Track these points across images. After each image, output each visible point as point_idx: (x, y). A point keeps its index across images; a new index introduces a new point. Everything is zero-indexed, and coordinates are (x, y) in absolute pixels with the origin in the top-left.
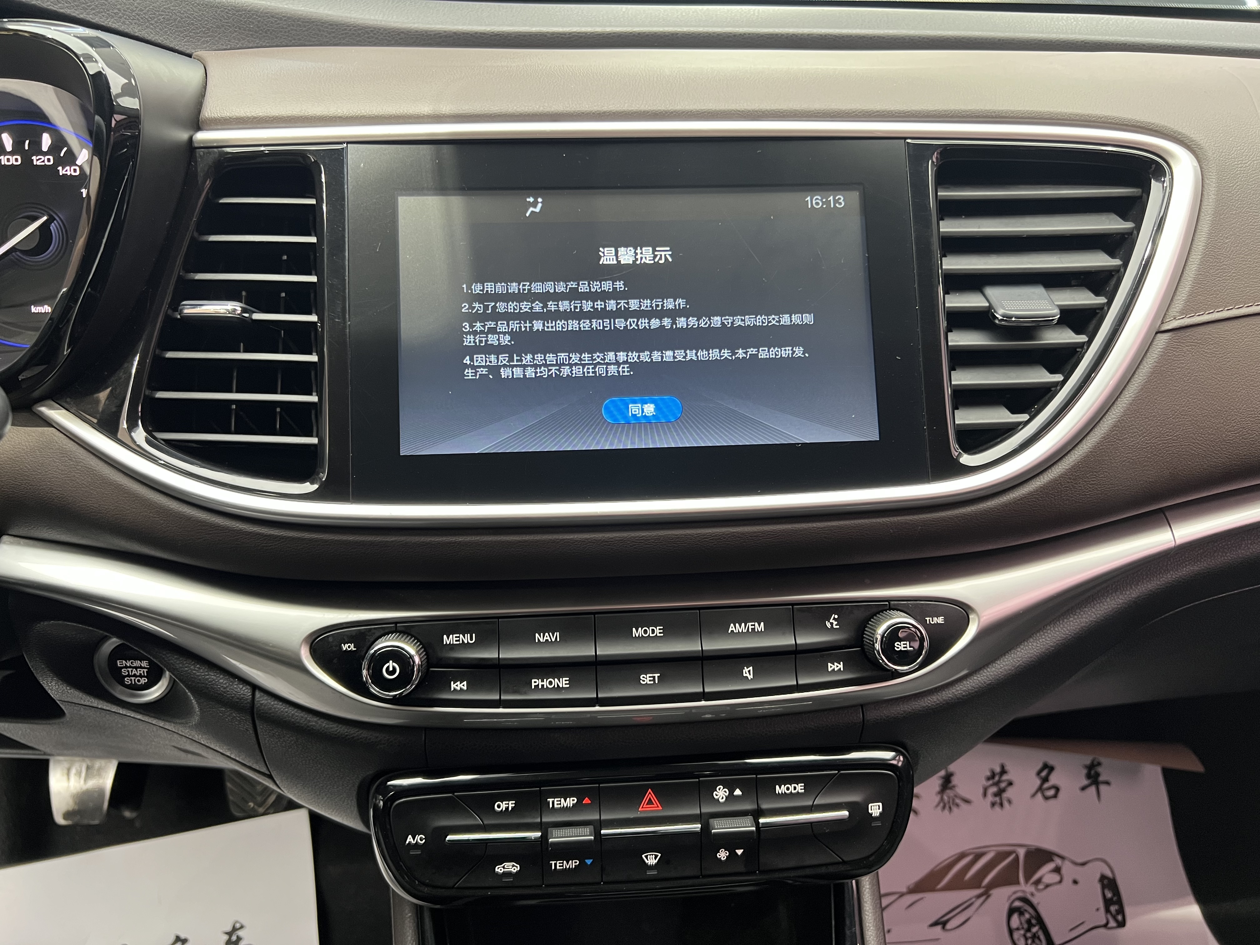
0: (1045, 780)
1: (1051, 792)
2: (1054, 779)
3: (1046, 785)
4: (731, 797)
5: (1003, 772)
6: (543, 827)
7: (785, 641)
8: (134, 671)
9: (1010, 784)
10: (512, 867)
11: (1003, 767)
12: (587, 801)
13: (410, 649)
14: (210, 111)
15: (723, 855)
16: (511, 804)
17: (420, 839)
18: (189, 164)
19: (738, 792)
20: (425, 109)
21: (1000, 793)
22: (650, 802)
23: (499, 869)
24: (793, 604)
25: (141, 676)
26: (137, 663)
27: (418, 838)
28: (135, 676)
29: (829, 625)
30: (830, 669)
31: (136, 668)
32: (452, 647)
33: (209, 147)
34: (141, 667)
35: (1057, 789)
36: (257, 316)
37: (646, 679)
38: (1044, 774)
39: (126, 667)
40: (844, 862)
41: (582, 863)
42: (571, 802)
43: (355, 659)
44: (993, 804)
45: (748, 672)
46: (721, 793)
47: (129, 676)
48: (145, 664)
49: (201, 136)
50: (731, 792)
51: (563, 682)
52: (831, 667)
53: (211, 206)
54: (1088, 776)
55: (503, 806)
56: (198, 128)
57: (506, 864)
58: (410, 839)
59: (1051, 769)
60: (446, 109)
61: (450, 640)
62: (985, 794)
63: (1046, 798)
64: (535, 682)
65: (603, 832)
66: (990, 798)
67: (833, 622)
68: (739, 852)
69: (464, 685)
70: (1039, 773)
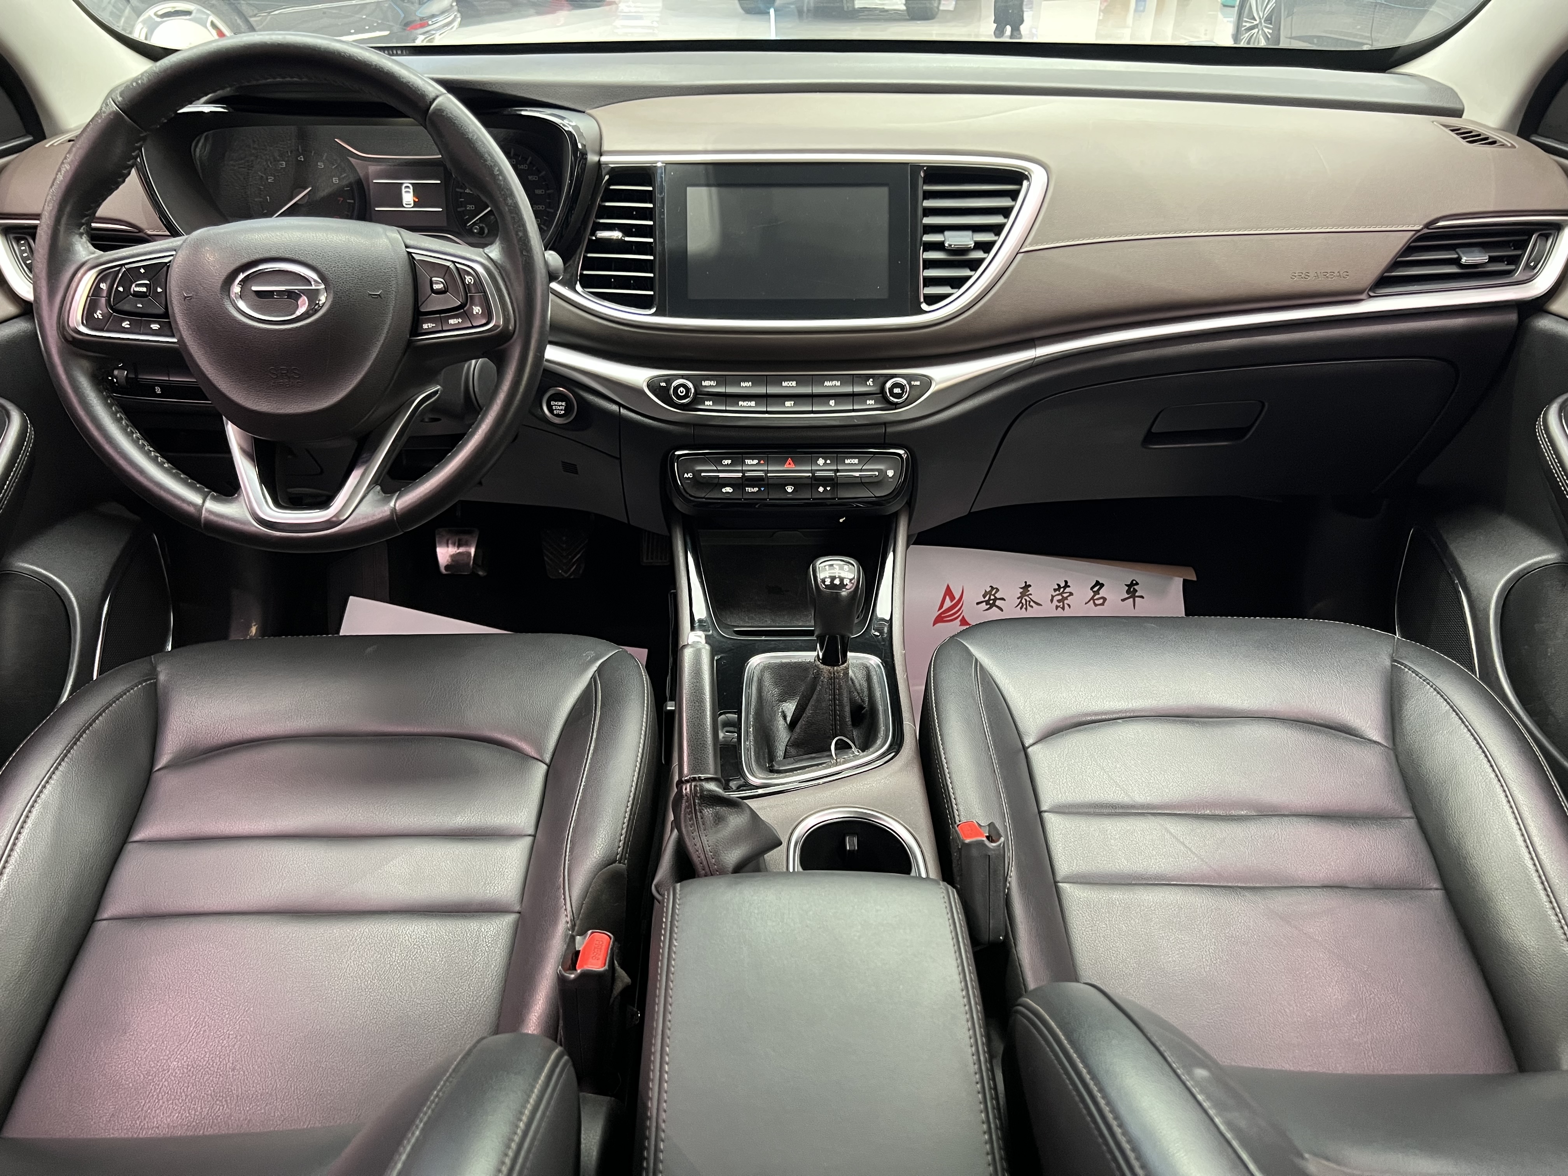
0: (1097, 593)
1: (1101, 601)
2: (1102, 593)
3: (1097, 597)
4: (825, 464)
5: (1067, 585)
6: (742, 471)
7: (848, 389)
8: (559, 408)
9: (1071, 594)
10: (729, 489)
11: (1066, 582)
12: (762, 462)
13: (690, 385)
14: (606, 147)
15: (821, 489)
16: (730, 462)
17: (690, 475)
18: (599, 171)
19: (828, 462)
20: (700, 148)
21: (1062, 601)
22: (790, 464)
23: (724, 490)
24: (853, 375)
25: (561, 410)
26: (560, 403)
27: (689, 474)
28: (559, 410)
29: (868, 384)
30: (868, 403)
31: (559, 406)
32: (706, 386)
33: (607, 164)
34: (562, 405)
35: (1105, 599)
36: (627, 239)
37: (788, 404)
38: (1095, 589)
39: (555, 405)
40: (875, 497)
41: (760, 490)
42: (756, 462)
43: (667, 389)
44: (1057, 607)
45: (832, 402)
46: (821, 461)
47: (556, 410)
48: (564, 404)
49: (604, 159)
50: (826, 461)
51: (753, 403)
52: (868, 402)
53: (607, 190)
54: (1128, 592)
55: (726, 463)
56: (601, 155)
57: (727, 488)
58: (686, 475)
59: (1102, 585)
60: (710, 147)
61: (704, 383)
62: (1052, 601)
63: (1096, 605)
64: (741, 403)
65: (768, 475)
66: (1055, 603)
67: (870, 382)
68: (828, 489)
69: (711, 403)
70: (1092, 588)
